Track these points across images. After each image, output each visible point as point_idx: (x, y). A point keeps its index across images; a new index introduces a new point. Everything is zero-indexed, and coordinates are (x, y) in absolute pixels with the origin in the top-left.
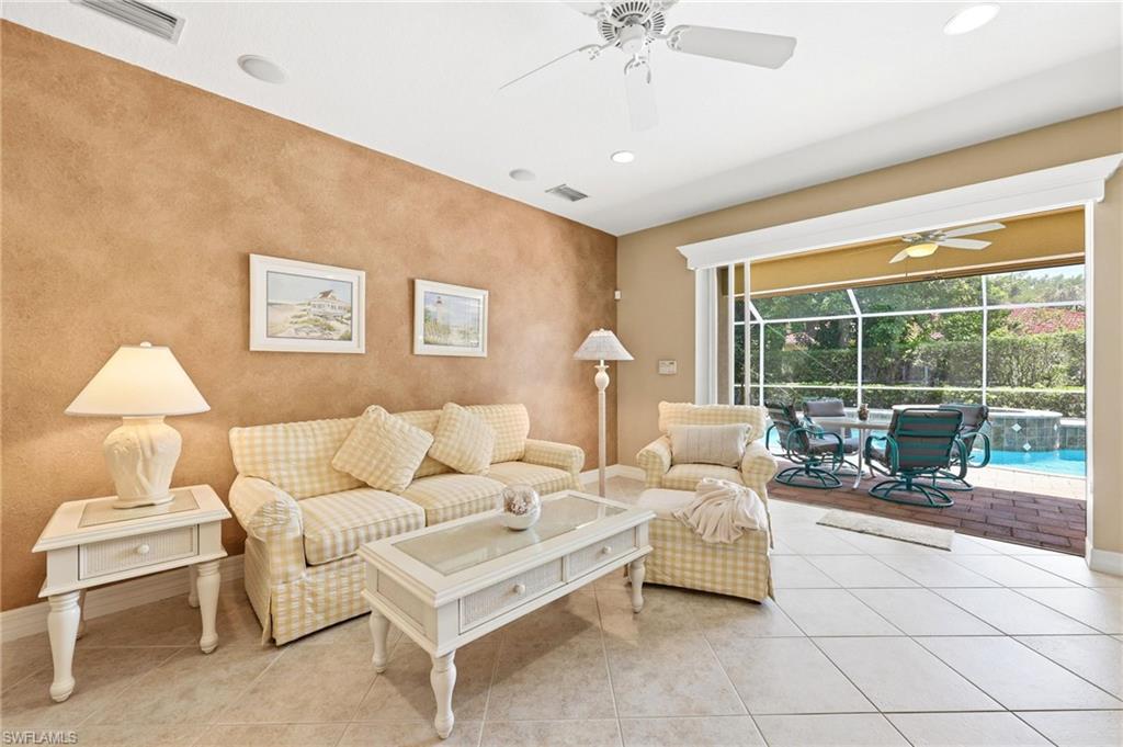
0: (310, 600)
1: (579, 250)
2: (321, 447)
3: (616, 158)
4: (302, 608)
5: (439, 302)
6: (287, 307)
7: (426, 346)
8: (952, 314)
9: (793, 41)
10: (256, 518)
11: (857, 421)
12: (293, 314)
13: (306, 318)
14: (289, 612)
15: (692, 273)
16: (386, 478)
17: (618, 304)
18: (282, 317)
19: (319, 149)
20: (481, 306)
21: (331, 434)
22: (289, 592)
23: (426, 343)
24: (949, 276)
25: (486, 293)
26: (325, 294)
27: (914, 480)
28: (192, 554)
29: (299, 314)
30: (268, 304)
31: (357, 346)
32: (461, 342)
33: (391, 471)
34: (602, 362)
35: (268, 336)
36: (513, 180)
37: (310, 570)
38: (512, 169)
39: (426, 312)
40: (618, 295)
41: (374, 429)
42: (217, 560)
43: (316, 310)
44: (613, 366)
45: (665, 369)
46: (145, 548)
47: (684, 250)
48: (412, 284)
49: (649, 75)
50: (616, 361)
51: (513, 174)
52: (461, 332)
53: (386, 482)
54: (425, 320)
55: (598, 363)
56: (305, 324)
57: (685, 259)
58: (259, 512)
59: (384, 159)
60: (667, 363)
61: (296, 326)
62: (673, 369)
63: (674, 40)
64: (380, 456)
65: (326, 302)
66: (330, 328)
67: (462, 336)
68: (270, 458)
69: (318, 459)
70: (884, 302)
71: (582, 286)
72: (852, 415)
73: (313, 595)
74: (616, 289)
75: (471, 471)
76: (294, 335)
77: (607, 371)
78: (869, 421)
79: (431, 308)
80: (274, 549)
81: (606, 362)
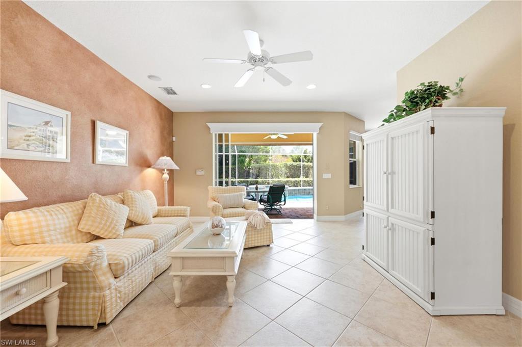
0: (119, 295)
1: (161, 115)
2: (70, 219)
3: (202, 86)
4: (116, 301)
6: (22, 129)
8: (257, 155)
9: (291, 82)
10: (89, 258)
11: (255, 190)
12: (26, 134)
13: (34, 138)
14: (112, 304)
15: (212, 134)
16: (114, 231)
17: (174, 143)
18: (18, 135)
19: (40, 27)
20: (126, 139)
21: (73, 211)
22: (111, 293)
24: (260, 145)
25: (128, 132)
26: (47, 123)
27: (273, 207)
28: (47, 288)
29: (29, 134)
30: (9, 126)
31: (66, 157)
33: (117, 227)
34: (166, 170)
35: (8, 148)
36: (149, 79)
37: (118, 280)
38: (149, 74)
40: (174, 139)
41: (102, 206)
42: (57, 291)
43: (41, 133)
44: (171, 172)
45: (199, 173)
46: (24, 290)
47: (209, 125)
48: (94, 124)
49: (264, 79)
50: (173, 170)
51: (150, 77)
53: (115, 234)
55: (164, 170)
56: (34, 142)
57: (209, 128)
58: (89, 254)
59: (79, 46)
60: (200, 170)
61: (28, 143)
62: (203, 173)
63: (268, 70)
64: (110, 220)
68: (45, 229)
69: (70, 227)
70: (243, 149)
71: (162, 133)
72: (253, 188)
73: (120, 292)
74: (173, 136)
75: (148, 223)
76: (26, 148)
77: (168, 174)
78: (259, 190)
80: (99, 273)
81: (168, 170)
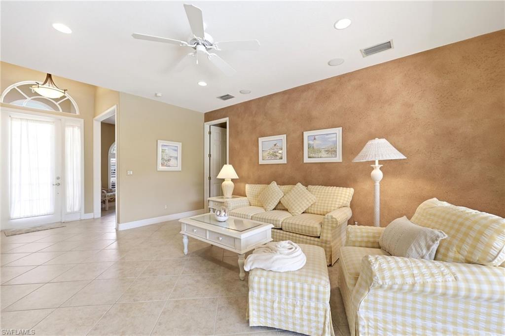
5: (315, 139)
6: (266, 151)
7: (310, 159)
13: (271, 153)
18: (266, 154)
20: (338, 136)
23: (309, 157)
25: (340, 129)
26: (275, 145)
29: (269, 152)
30: (262, 151)
31: (284, 161)
32: (326, 155)
34: (377, 162)
35: (263, 159)
39: (309, 144)
43: (273, 150)
52: (326, 151)
54: (309, 148)
56: (271, 155)
61: (269, 156)
65: (276, 147)
66: (277, 156)
67: (327, 153)
76: (268, 159)
79: (311, 142)
